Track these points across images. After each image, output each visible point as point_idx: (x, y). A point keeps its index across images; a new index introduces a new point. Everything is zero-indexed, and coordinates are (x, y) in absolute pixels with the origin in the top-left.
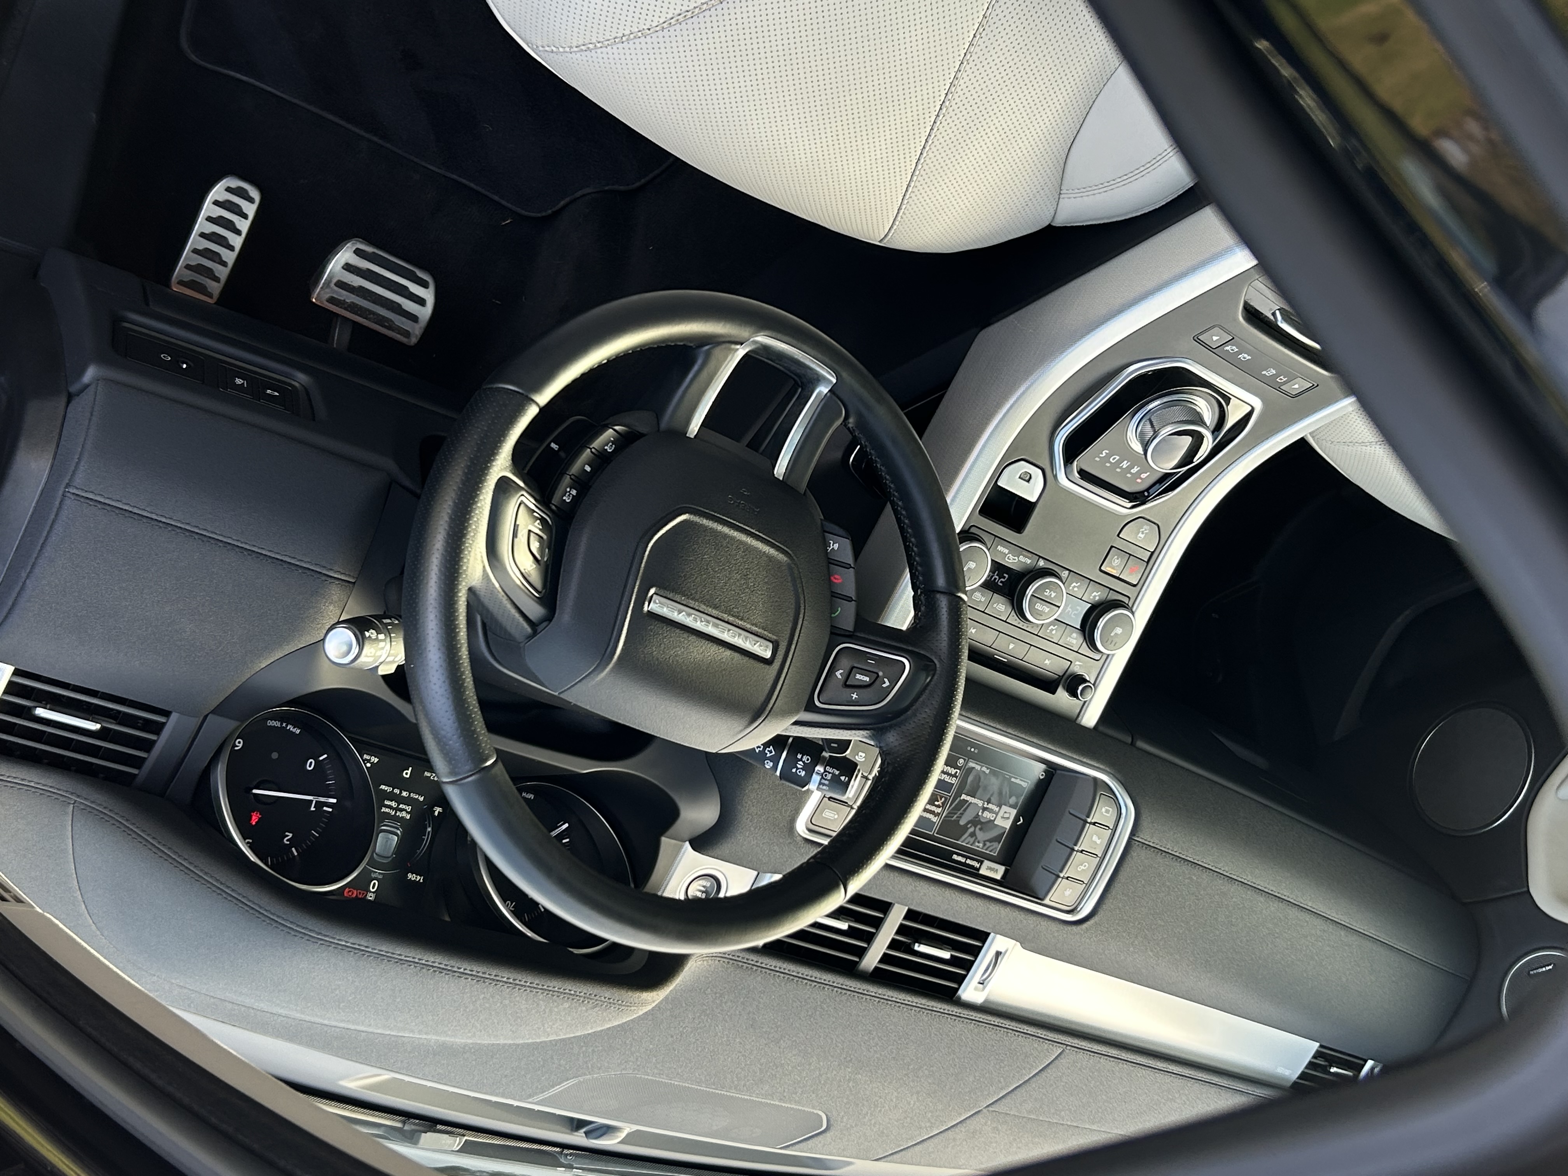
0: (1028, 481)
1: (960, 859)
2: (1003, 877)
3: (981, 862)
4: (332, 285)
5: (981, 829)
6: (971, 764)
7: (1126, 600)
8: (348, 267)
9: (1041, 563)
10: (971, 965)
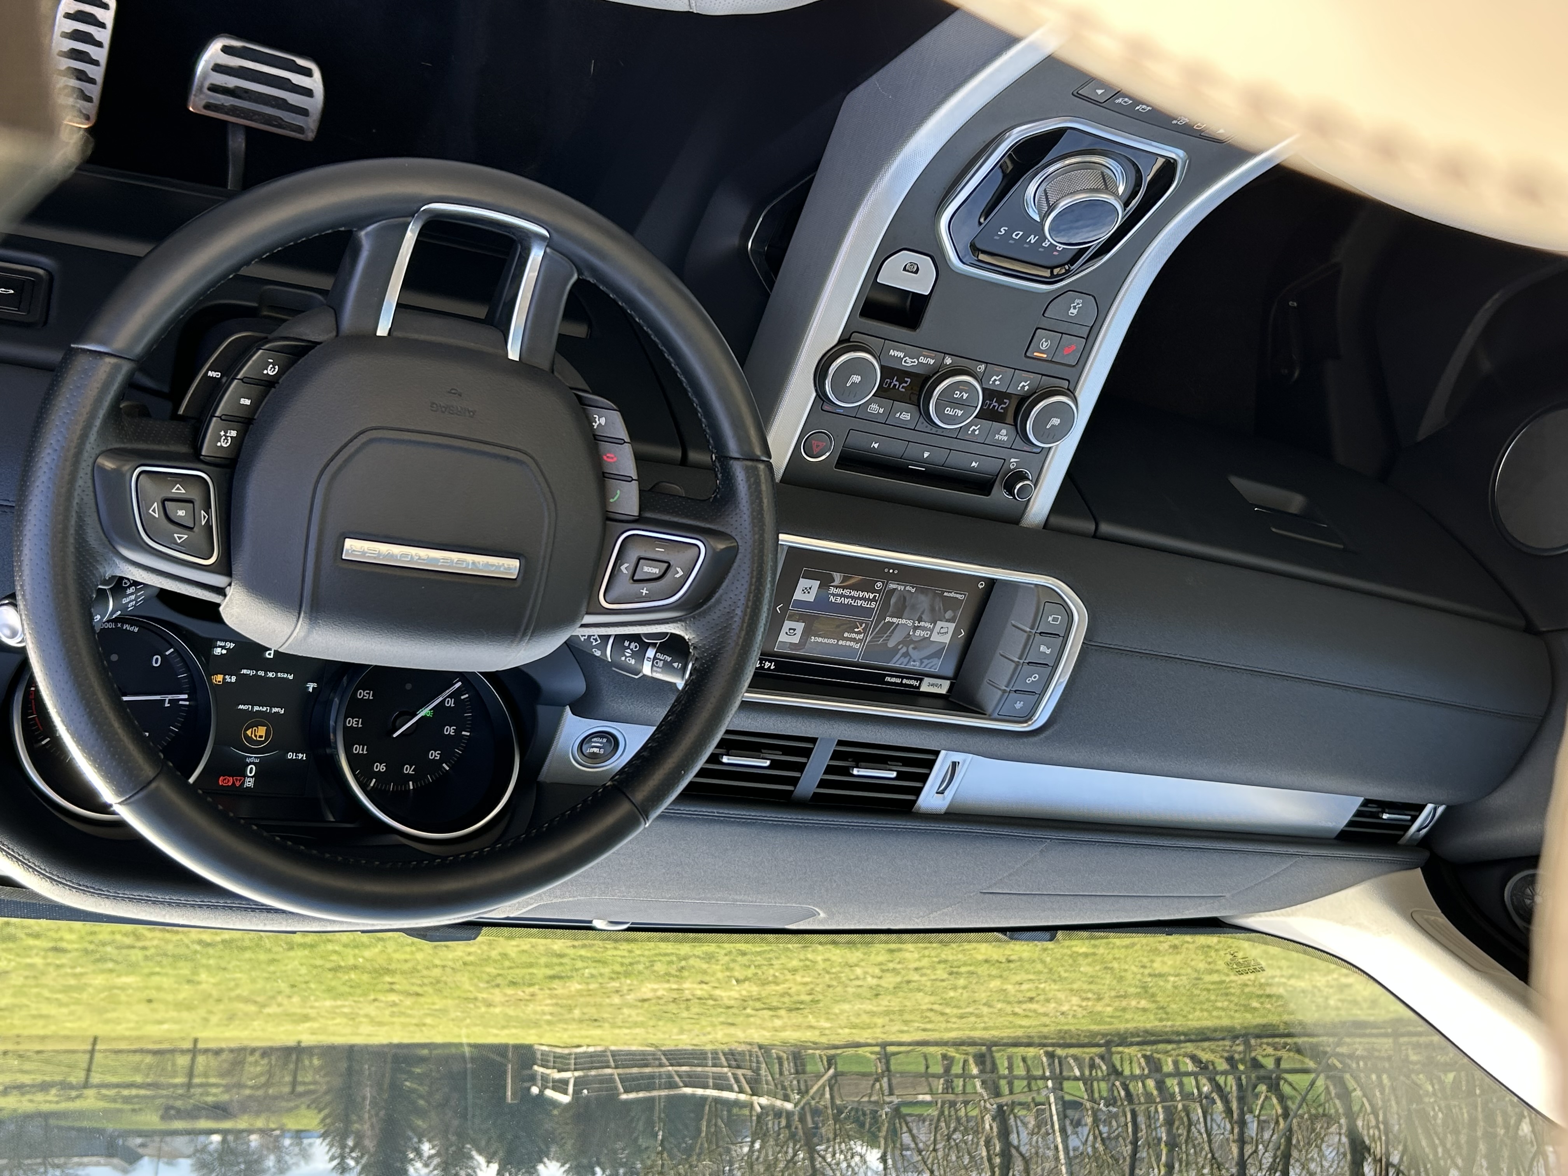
0: (916, 272)
1: (893, 680)
2: (950, 690)
3: (921, 680)
4: (205, 90)
5: (914, 648)
6: (892, 586)
7: (1065, 384)
8: (218, 68)
9: (948, 361)
10: (928, 776)
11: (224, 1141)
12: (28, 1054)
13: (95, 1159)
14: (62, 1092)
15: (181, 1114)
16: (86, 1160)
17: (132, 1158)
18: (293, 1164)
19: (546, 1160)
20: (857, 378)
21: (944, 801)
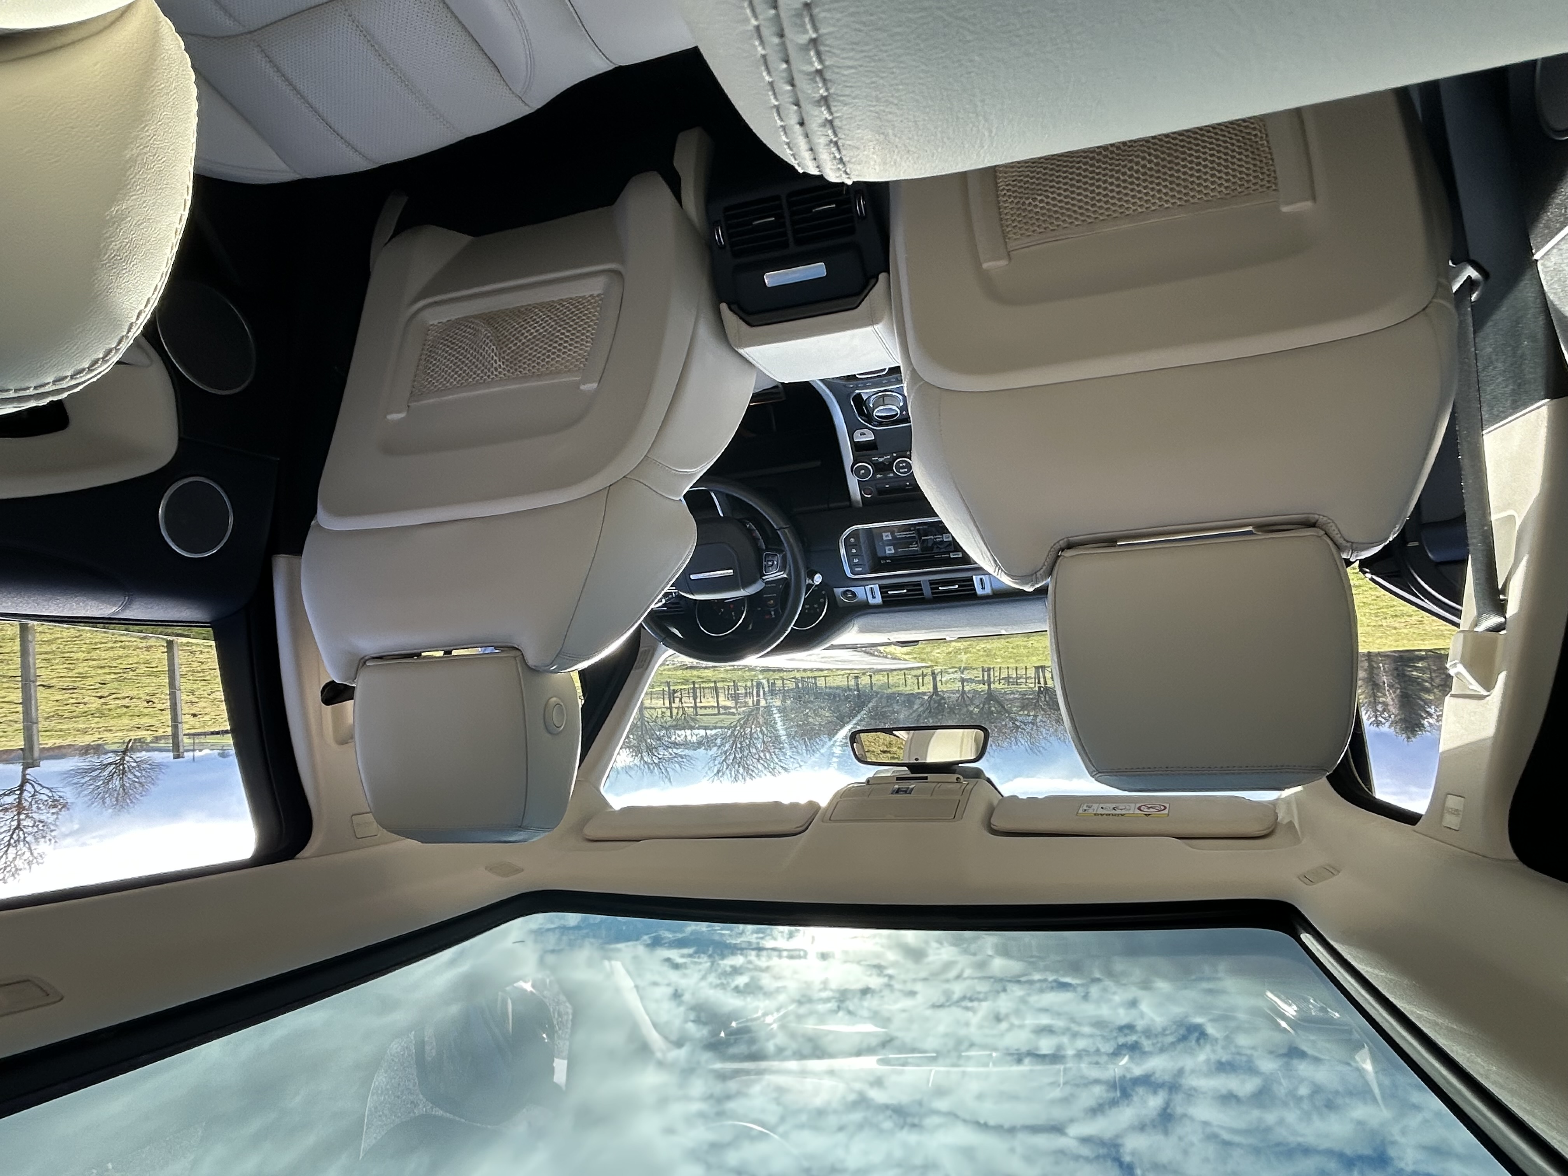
0: (865, 434)
1: (938, 556)
3: (949, 554)
9: (895, 455)
10: (973, 585)
20: (863, 471)
21: (988, 591)
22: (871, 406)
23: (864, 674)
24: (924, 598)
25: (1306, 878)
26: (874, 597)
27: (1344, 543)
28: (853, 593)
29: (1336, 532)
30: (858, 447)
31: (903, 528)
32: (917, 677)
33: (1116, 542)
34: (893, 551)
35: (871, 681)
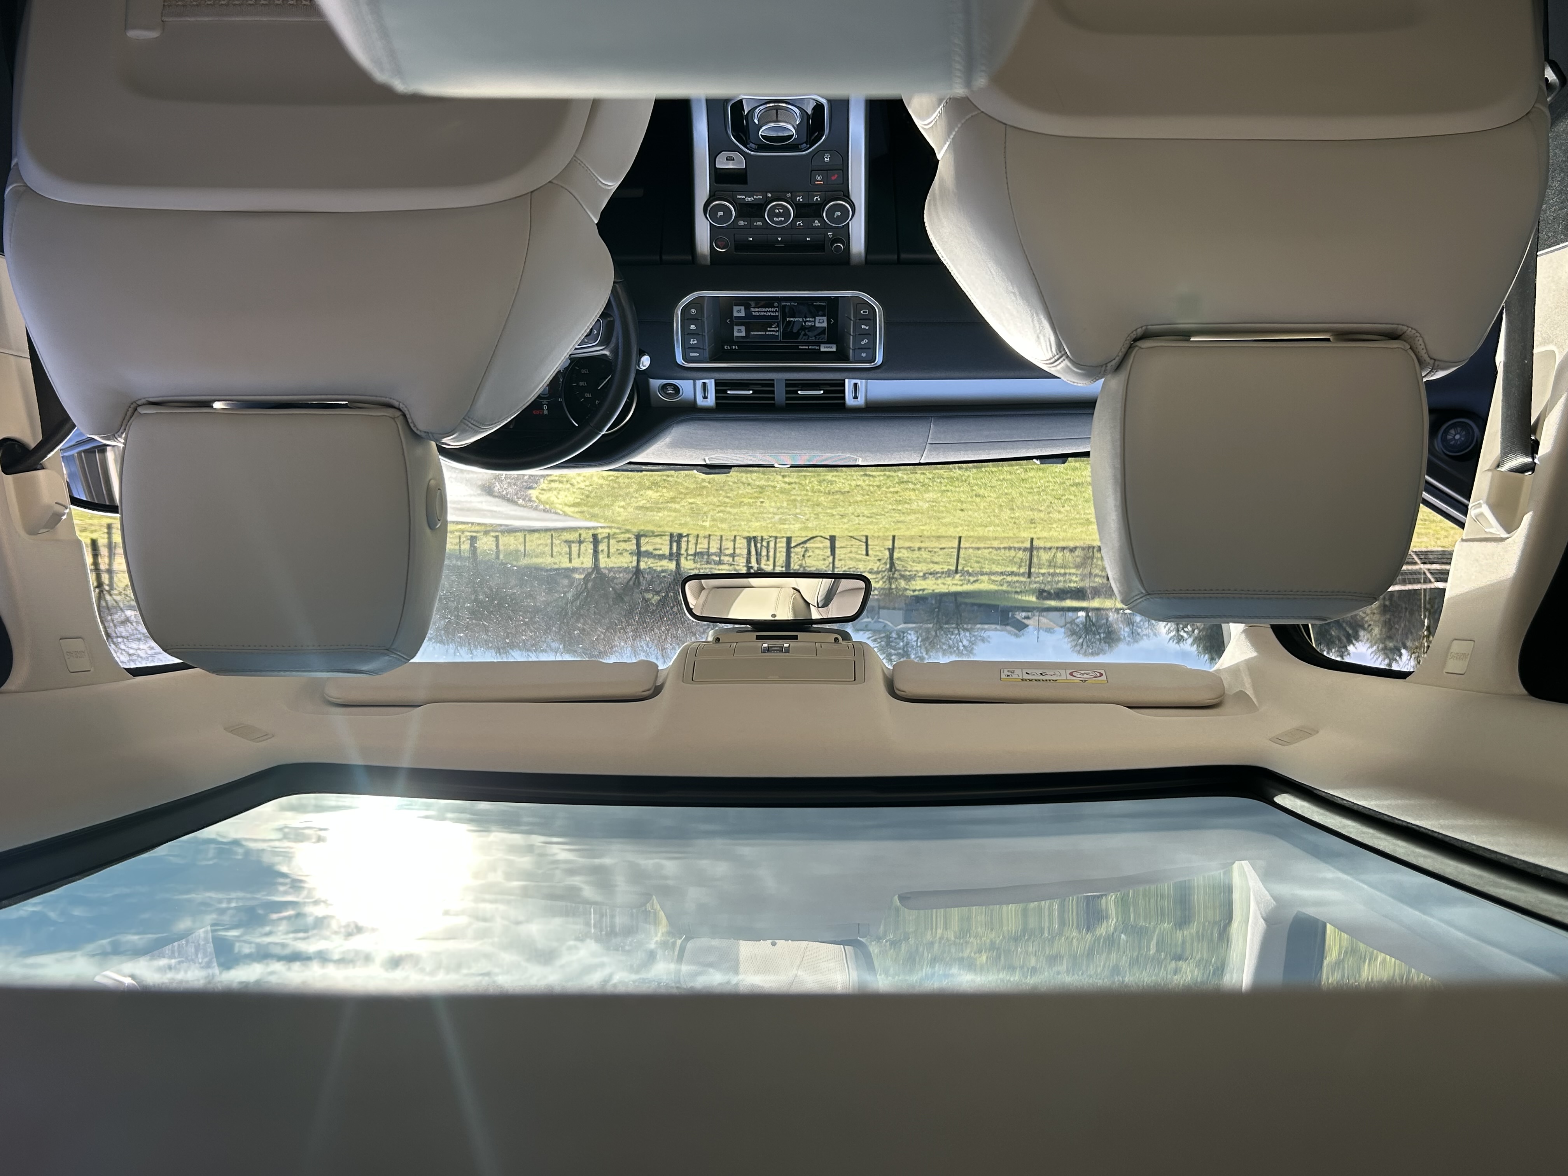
0: (733, 160)
1: (804, 347)
2: (837, 349)
3: (819, 346)
5: (808, 331)
6: (783, 304)
7: (840, 194)
9: (768, 196)
10: (843, 392)
11: (1087, 615)
12: (935, 550)
13: (993, 626)
14: (962, 578)
15: (1049, 596)
16: (986, 626)
17: (1021, 627)
18: (1146, 635)
19: (1354, 642)
20: (722, 213)
21: (861, 401)
22: (756, 121)
23: (486, 533)
24: (774, 404)
25: (1278, 740)
26: (705, 397)
27: (1428, 359)
28: (677, 389)
29: (1423, 346)
30: (719, 177)
31: (763, 303)
32: (569, 543)
33: (1190, 336)
34: (743, 334)
35: (497, 546)
